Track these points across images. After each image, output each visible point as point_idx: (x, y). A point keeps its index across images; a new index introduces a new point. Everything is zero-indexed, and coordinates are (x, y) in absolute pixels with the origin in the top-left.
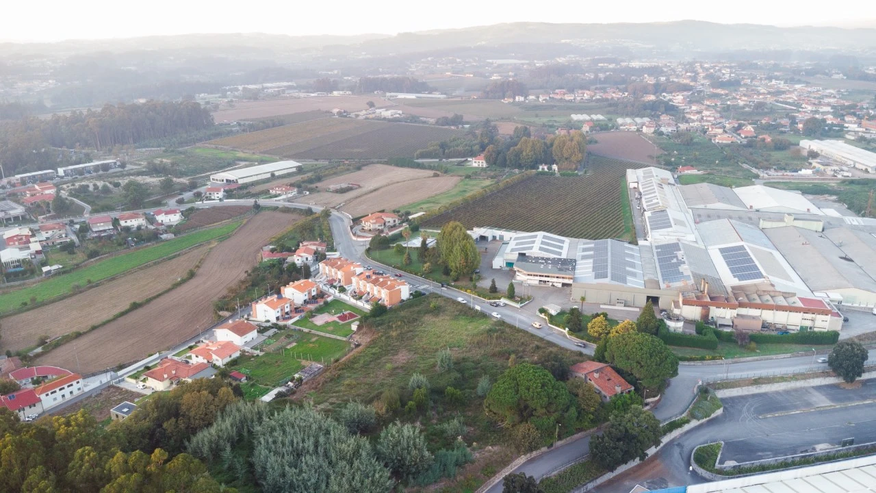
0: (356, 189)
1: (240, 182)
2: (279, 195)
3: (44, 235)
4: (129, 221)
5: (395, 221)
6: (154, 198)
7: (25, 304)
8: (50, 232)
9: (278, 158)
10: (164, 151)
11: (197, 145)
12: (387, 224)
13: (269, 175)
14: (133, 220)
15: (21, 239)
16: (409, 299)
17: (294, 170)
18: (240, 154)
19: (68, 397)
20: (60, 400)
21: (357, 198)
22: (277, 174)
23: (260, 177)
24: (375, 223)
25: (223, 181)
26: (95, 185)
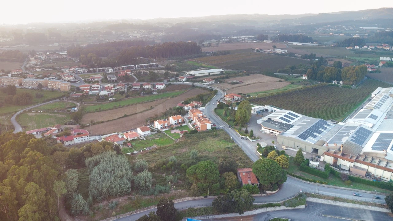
0: (241, 83)
1: (196, 75)
2: (206, 82)
3: (117, 88)
4: (145, 86)
5: (239, 98)
6: (159, 79)
7: (97, 109)
8: (119, 87)
9: (217, 67)
10: (176, 61)
11: (190, 60)
12: (235, 99)
13: (208, 74)
14: (147, 86)
15: (110, 88)
16: (210, 130)
17: (220, 73)
18: (203, 65)
19: (84, 141)
20: (81, 141)
21: (237, 87)
22: (211, 74)
23: (204, 75)
24: (229, 98)
25: (189, 74)
26: (144, 72)
